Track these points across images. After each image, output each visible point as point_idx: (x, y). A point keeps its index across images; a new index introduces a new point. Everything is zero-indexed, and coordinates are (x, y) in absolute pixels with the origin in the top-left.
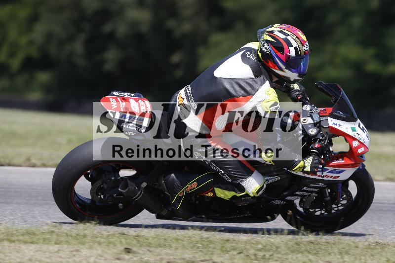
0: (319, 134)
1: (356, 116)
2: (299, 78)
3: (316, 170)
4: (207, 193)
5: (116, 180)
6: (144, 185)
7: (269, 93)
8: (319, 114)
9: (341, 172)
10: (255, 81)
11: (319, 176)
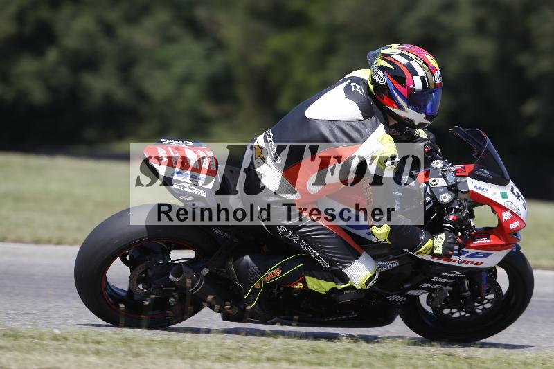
0: (455, 201)
1: (507, 176)
2: (426, 121)
3: (451, 253)
4: (295, 284)
5: (165, 264)
6: (205, 271)
7: (383, 141)
8: (455, 172)
9: (486, 255)
10: (363, 124)
11: (454, 261)
